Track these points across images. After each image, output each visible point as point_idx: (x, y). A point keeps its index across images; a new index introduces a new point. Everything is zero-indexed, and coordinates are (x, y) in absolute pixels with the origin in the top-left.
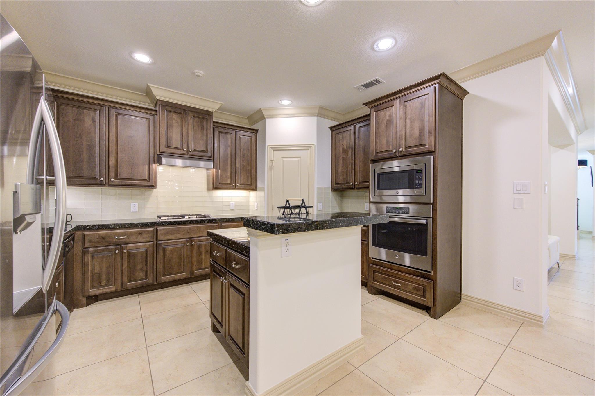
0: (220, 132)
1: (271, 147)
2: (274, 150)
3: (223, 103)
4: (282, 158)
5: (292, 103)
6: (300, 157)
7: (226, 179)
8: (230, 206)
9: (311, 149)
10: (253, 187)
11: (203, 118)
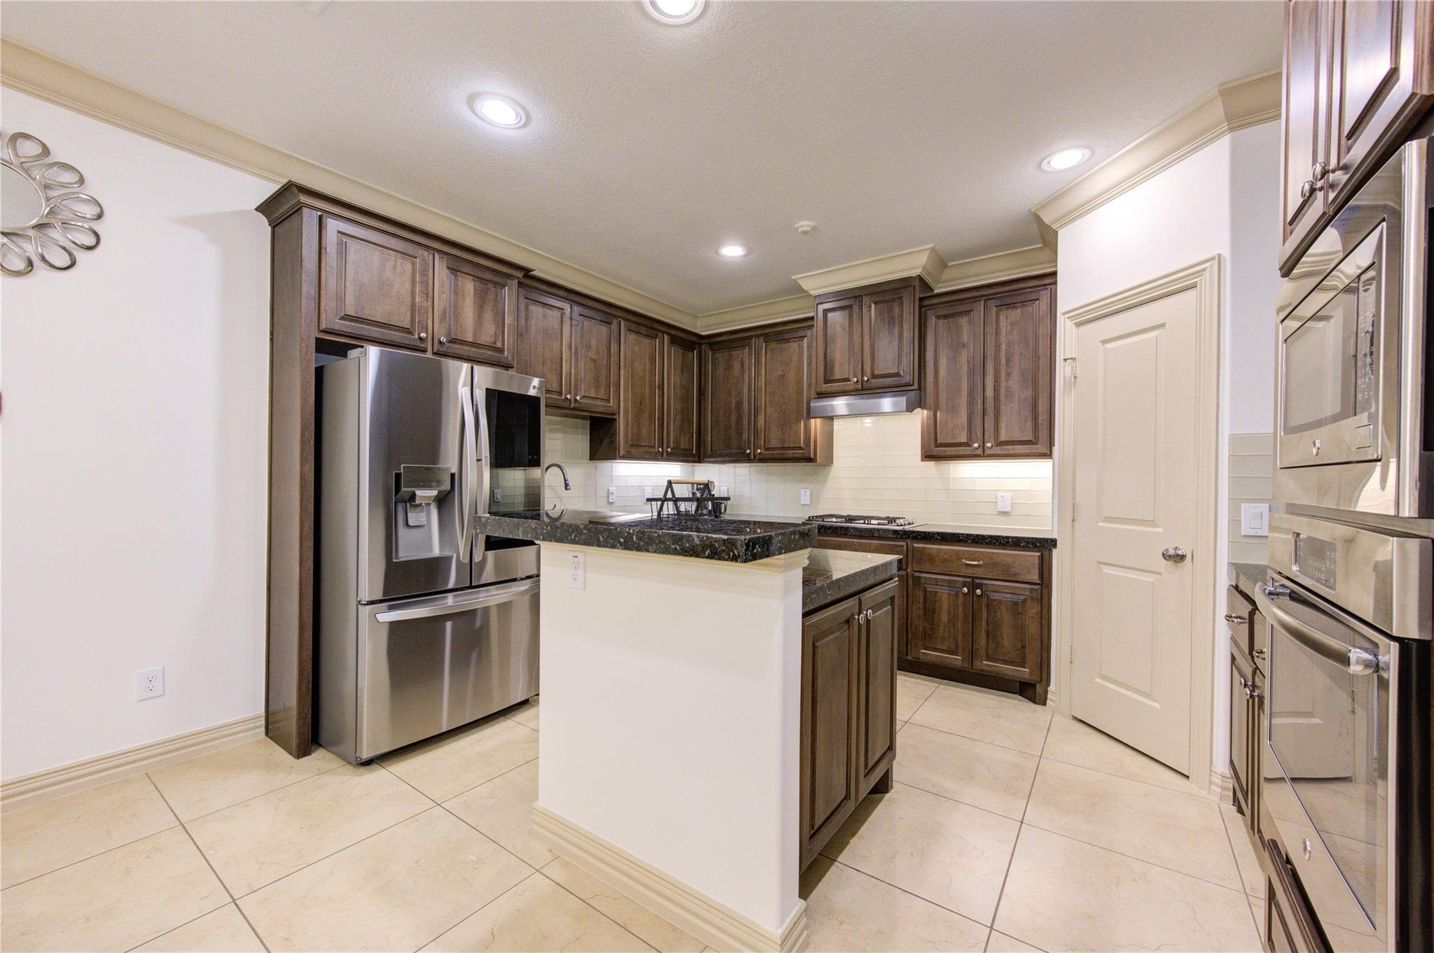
0: (938, 317)
1: (1069, 318)
2: (1078, 325)
3: (932, 245)
4: (1104, 342)
5: (1093, 152)
6: (1162, 326)
7: (955, 432)
8: (996, 502)
9: (1207, 281)
10: (1041, 448)
11: (893, 300)
